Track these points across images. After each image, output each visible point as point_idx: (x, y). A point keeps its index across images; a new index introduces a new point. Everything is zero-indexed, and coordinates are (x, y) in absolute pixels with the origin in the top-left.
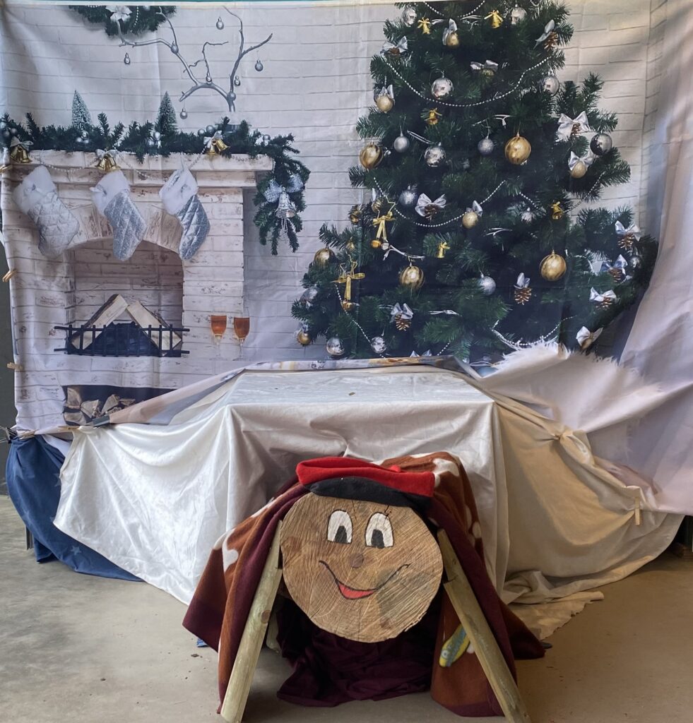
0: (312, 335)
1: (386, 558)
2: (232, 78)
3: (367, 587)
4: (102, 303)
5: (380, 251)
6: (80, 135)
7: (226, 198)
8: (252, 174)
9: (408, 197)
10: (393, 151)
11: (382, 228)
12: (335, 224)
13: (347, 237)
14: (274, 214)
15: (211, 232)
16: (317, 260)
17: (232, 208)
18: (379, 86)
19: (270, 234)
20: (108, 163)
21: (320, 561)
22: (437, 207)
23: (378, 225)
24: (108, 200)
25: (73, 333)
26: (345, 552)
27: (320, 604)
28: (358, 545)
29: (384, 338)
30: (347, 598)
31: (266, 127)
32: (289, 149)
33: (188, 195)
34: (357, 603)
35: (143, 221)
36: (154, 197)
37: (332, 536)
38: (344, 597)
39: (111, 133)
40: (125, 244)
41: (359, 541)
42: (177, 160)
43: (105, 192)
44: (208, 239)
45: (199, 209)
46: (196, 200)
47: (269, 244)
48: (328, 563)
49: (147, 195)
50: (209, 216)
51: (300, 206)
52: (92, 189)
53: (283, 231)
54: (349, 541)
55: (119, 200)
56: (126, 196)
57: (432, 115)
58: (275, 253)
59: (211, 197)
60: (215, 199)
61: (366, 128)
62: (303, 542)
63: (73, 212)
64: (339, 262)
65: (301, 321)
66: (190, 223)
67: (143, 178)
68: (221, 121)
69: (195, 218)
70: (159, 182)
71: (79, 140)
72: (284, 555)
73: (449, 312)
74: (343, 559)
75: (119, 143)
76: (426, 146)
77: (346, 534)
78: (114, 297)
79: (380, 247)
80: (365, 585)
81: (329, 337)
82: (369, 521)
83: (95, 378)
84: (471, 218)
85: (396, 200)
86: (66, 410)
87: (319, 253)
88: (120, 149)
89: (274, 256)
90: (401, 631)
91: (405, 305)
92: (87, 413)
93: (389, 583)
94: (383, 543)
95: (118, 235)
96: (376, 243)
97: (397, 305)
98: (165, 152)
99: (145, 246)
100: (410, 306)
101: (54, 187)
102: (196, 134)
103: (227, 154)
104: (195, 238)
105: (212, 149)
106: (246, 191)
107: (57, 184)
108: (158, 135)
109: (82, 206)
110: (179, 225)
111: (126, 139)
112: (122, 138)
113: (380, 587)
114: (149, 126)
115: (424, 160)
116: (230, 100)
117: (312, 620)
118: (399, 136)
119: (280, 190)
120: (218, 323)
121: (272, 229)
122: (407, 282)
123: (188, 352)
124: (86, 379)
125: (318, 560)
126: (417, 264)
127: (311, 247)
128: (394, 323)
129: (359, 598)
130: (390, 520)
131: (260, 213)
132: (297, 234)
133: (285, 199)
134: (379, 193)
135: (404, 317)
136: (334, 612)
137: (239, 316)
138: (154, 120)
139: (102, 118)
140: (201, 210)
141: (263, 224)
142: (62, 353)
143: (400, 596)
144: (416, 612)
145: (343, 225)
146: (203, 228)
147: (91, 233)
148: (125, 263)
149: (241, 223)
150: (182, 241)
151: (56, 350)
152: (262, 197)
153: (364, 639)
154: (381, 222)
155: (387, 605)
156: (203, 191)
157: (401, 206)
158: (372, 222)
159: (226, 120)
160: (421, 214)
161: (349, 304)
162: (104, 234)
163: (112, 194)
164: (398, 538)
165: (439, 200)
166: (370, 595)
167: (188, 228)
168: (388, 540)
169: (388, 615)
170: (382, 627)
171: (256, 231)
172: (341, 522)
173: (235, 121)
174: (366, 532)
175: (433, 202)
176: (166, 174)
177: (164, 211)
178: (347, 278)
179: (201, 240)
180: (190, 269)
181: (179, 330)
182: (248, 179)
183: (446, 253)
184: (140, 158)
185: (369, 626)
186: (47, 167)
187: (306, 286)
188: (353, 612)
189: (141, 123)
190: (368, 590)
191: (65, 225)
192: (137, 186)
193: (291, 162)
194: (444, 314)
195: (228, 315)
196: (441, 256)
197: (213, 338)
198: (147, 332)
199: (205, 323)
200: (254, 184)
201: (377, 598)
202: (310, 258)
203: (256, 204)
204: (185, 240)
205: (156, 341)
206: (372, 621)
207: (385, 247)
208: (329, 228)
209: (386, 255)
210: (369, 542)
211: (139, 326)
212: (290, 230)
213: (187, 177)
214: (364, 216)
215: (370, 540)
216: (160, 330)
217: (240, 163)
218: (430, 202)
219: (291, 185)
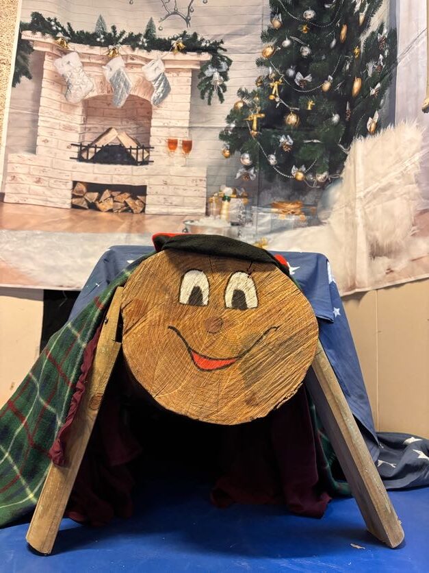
0: (232, 151)
1: (250, 319)
2: (189, 7)
3: (228, 356)
4: (102, 131)
5: (274, 102)
6: (99, 37)
7: (182, 74)
8: (199, 63)
9: (291, 72)
10: (282, 47)
11: (275, 89)
12: (247, 88)
13: (254, 94)
14: (210, 83)
15: (171, 92)
16: (235, 107)
17: (186, 79)
18: (273, 14)
19: (207, 94)
20: (114, 52)
21: (169, 327)
22: (306, 81)
23: (273, 87)
24: (112, 73)
25: (83, 149)
26: (200, 314)
27: (168, 379)
28: (216, 307)
29: (276, 156)
30: (203, 370)
31: (207, 35)
32: (221, 49)
33: (158, 72)
34: (215, 376)
35: (131, 83)
36: (139, 70)
37: (184, 299)
38: (199, 368)
39: (118, 35)
40: (120, 98)
41: (216, 302)
42: (155, 54)
43: (111, 69)
44: (169, 96)
45: (165, 79)
46: (164, 75)
47: (206, 99)
48: (179, 328)
49: (135, 69)
50: (170, 84)
51: (226, 79)
52: (103, 67)
53: (215, 93)
54: (205, 303)
55: (119, 73)
56: (122, 70)
57: (304, 28)
58: (209, 104)
59: (172, 73)
60: (175, 74)
61: (266, 37)
62: (150, 305)
63: (91, 79)
64: (249, 108)
65: (225, 143)
66: (159, 86)
67: (133, 59)
68: (182, 33)
69: (162, 85)
70: (143, 63)
71: (98, 40)
72: (124, 320)
73: (315, 141)
74: (198, 324)
75: (121, 40)
76: (301, 45)
77: (201, 295)
78: (110, 129)
79: (274, 100)
80: (224, 352)
81: (243, 152)
82: (229, 280)
83: (96, 179)
84: (327, 86)
85: (284, 73)
86: (74, 196)
87: (236, 104)
88: (122, 44)
89: (208, 106)
90: (272, 408)
91: (288, 136)
92: (88, 199)
93: (254, 350)
94: (245, 304)
95: (117, 93)
96: (272, 97)
97: (284, 136)
98: (149, 49)
99: (132, 98)
100: (291, 137)
101: (81, 64)
102: (167, 39)
103: (184, 51)
104: (161, 95)
105: (176, 48)
106: (193, 71)
107: (83, 63)
108: (145, 40)
109: (96, 76)
110: (152, 87)
111: (126, 38)
112: (124, 37)
113: (244, 354)
114: (140, 35)
115: (300, 53)
116: (187, 20)
117: (156, 399)
118: (285, 39)
119: (214, 70)
120: (172, 144)
121: (208, 91)
122: (289, 123)
123: (153, 162)
124: (90, 179)
125: (167, 325)
126: (295, 112)
127: (232, 100)
128: (282, 147)
129: (217, 369)
130: (253, 279)
131: (201, 83)
132: (224, 94)
133: (217, 75)
134: (273, 69)
135: (287, 143)
136: (186, 388)
137: (186, 139)
138: (143, 32)
139: (114, 28)
140: (166, 80)
141: (203, 88)
142: (75, 161)
143: (269, 364)
144: (289, 383)
145: (252, 87)
146: (167, 89)
147: (100, 91)
148: (119, 109)
149: (190, 88)
150: (153, 95)
151: (71, 158)
152: (202, 74)
153: (224, 421)
154: (275, 85)
155: (252, 375)
156: (168, 70)
157: (287, 77)
158: (269, 85)
159: (185, 32)
160: (298, 84)
161: (256, 133)
162: (108, 92)
163: (115, 70)
164: (263, 299)
165: (308, 77)
166: (231, 364)
167: (157, 89)
168: (251, 301)
169: (254, 387)
170: (248, 404)
171: (198, 92)
172: (196, 282)
173: (190, 33)
174: (225, 293)
175: (304, 77)
176: (147, 61)
177: (144, 79)
178: (254, 117)
179: (165, 96)
180: (158, 111)
181: (148, 148)
182: (197, 64)
183: (312, 106)
184: (133, 49)
185: (230, 404)
186: (78, 53)
187: (229, 122)
188: (210, 387)
189: (136, 33)
190: (229, 359)
191: (85, 86)
192: (129, 64)
193: (221, 56)
194: (312, 142)
195: (179, 139)
196: (309, 108)
197: (169, 153)
198: (129, 150)
199: (164, 143)
200: (199, 68)
201: (240, 368)
202: (232, 106)
203: (199, 78)
204: (155, 95)
205: (134, 156)
206: (234, 397)
207: (277, 100)
208: (243, 90)
209: (278, 105)
210: (229, 303)
211: (124, 146)
212: (219, 91)
213: (159, 63)
214: (264, 83)
215: (230, 302)
216: (137, 149)
217: (191, 56)
218: (302, 77)
219: (221, 68)
